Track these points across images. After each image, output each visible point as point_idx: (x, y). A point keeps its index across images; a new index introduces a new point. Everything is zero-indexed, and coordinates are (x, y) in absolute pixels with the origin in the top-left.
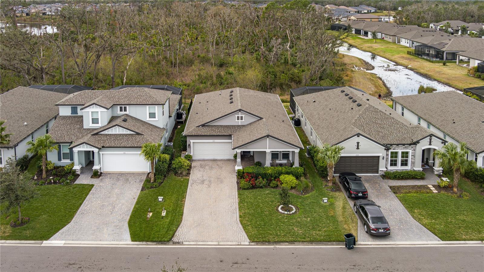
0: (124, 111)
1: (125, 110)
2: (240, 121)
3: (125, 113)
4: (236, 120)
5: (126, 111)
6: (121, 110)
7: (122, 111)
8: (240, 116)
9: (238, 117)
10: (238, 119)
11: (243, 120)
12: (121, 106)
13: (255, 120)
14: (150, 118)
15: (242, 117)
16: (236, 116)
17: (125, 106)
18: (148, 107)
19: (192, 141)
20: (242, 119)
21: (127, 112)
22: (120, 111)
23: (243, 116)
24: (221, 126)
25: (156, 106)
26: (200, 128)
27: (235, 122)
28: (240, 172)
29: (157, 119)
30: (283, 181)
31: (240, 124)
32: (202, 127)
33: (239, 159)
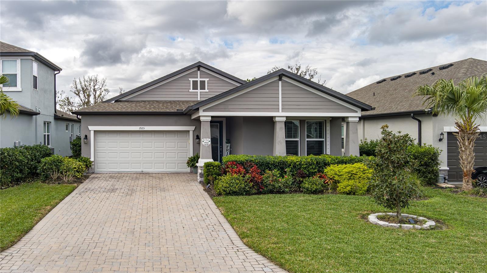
2: (199, 91)
4: (191, 90)
8: (199, 79)
9: (195, 83)
10: (195, 87)
11: (206, 90)
15: (203, 83)
16: (191, 80)
19: (92, 128)
20: (203, 87)
23: (206, 80)
24: (157, 101)
25: (19, 61)
26: (112, 103)
27: (189, 93)
28: (212, 167)
29: (19, 88)
30: (337, 177)
31: (199, 99)
32: (114, 102)
33: (207, 139)
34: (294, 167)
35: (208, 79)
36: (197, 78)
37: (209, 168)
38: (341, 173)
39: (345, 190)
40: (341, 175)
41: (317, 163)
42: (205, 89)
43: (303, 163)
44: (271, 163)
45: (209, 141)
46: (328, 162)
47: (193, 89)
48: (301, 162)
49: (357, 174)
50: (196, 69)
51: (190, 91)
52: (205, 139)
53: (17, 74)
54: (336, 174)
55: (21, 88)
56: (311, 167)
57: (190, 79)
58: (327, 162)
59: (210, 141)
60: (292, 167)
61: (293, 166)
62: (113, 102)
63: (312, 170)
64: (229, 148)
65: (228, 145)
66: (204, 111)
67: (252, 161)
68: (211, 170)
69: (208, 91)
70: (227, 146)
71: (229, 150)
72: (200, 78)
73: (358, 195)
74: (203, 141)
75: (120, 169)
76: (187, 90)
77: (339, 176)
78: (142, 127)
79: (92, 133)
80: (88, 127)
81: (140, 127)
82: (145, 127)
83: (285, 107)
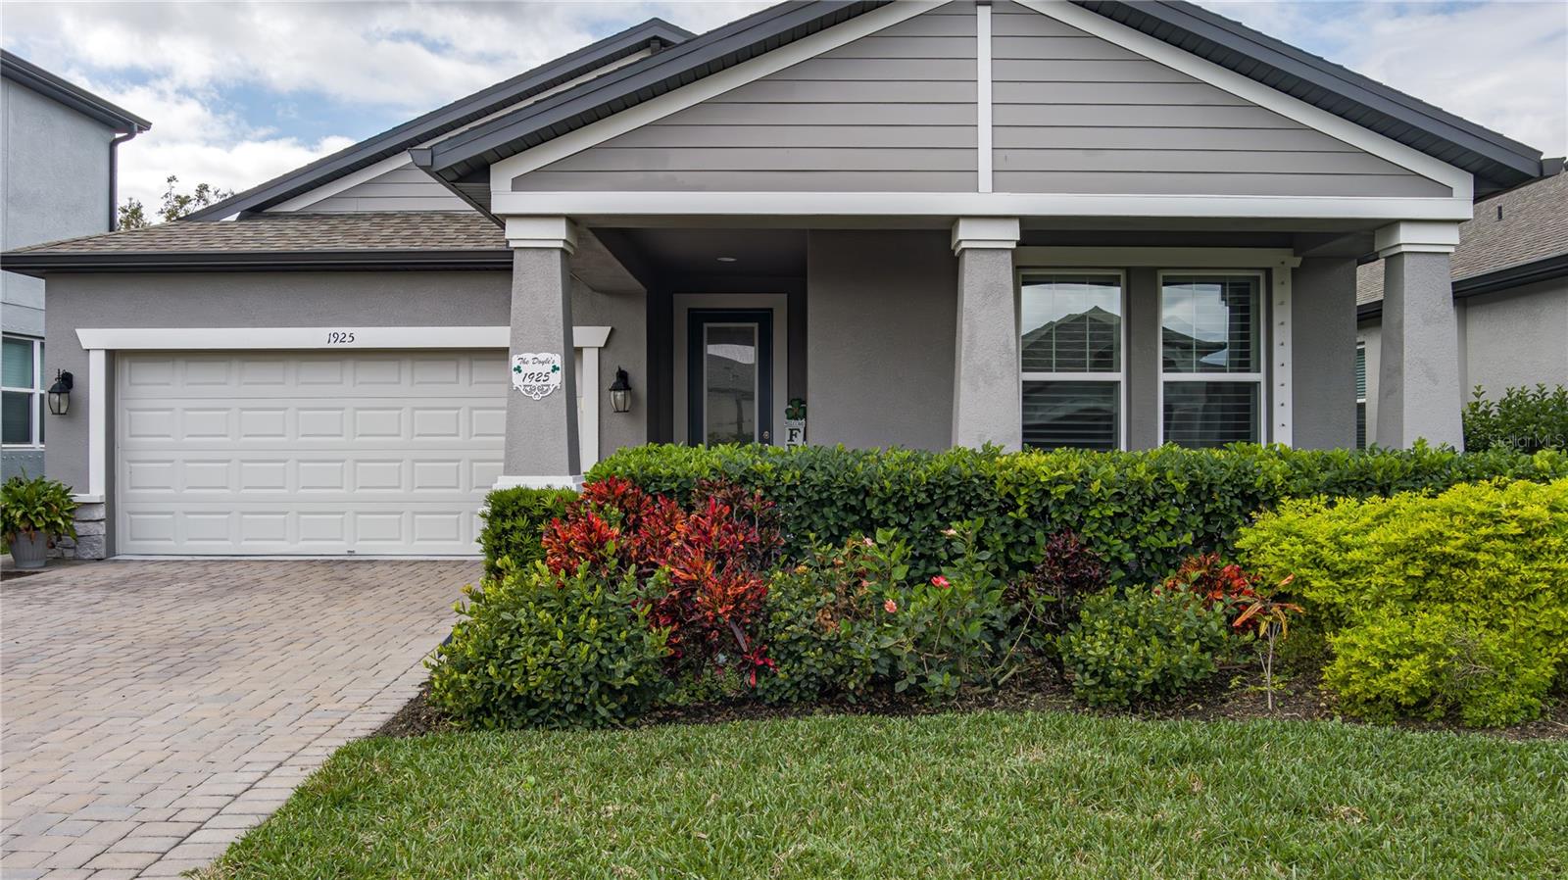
19: (97, 339)
28: (522, 522)
30: (1327, 582)
32: (240, 219)
33: (542, 356)
34: (1039, 516)
37: (508, 525)
38: (1356, 555)
39: (1380, 682)
40: (1355, 570)
41: (1194, 486)
43: (1095, 486)
44: (882, 489)
45: (555, 369)
46: (1269, 485)
48: (1086, 485)
49: (1474, 564)
52: (529, 356)
54: (1318, 563)
56: (1152, 517)
58: (1259, 483)
59: (558, 365)
60: (1022, 513)
61: (1030, 509)
62: (234, 217)
63: (1161, 540)
64: (798, 439)
65: (795, 423)
66: (519, 184)
67: (757, 475)
68: (516, 538)
70: (791, 430)
73: (1484, 726)
74: (518, 369)
75: (244, 543)
77: (1337, 575)
78: (340, 330)
79: (97, 366)
80: (78, 331)
81: (333, 330)
82: (358, 331)
83: (1018, 160)
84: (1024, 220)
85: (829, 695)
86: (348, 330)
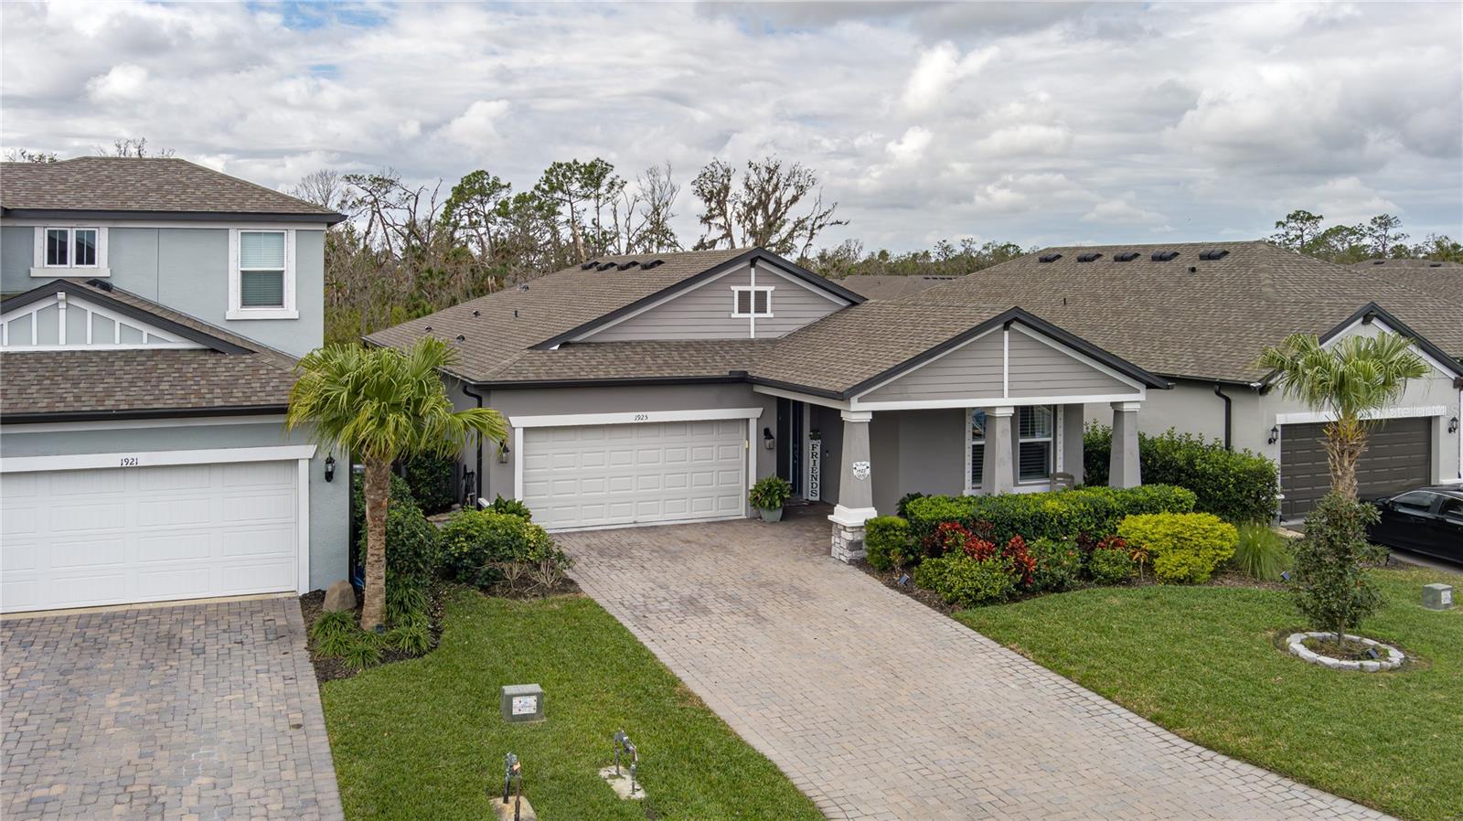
0: (80, 261)
1: (86, 255)
2: (752, 315)
3: (86, 271)
4: (736, 315)
5: (91, 261)
6: (57, 253)
7: (63, 261)
8: (753, 288)
9: (744, 297)
10: (744, 308)
11: (769, 314)
12: (57, 226)
13: (823, 315)
14: (245, 303)
15: (761, 296)
16: (736, 289)
17: (87, 227)
18: (235, 235)
19: (519, 422)
20: (761, 308)
21: (100, 268)
22: (52, 261)
23: (769, 289)
25: (290, 236)
26: (554, 352)
27: (729, 322)
29: (290, 309)
30: (1150, 544)
31: (752, 336)
32: (559, 348)
33: (863, 463)
34: (1060, 523)
35: (773, 288)
36: (749, 284)
38: (1157, 536)
39: (1175, 573)
40: (1157, 540)
42: (766, 312)
43: (1073, 513)
45: (867, 468)
47: (739, 312)
50: (746, 264)
51: (733, 316)
52: (858, 463)
53: (283, 271)
54: (1145, 538)
55: (296, 309)
57: (732, 288)
60: (1056, 523)
61: (1058, 521)
62: (557, 347)
64: (818, 450)
65: (815, 442)
66: (860, 400)
67: (981, 515)
69: (772, 316)
70: (813, 445)
71: (818, 456)
72: (757, 284)
73: (1199, 583)
74: (855, 468)
76: (726, 315)
77: (1151, 541)
78: (641, 414)
79: (519, 434)
80: (511, 418)
81: (637, 414)
82: (648, 413)
83: (1016, 385)
84: (1016, 407)
85: (1047, 589)
86: (645, 413)
